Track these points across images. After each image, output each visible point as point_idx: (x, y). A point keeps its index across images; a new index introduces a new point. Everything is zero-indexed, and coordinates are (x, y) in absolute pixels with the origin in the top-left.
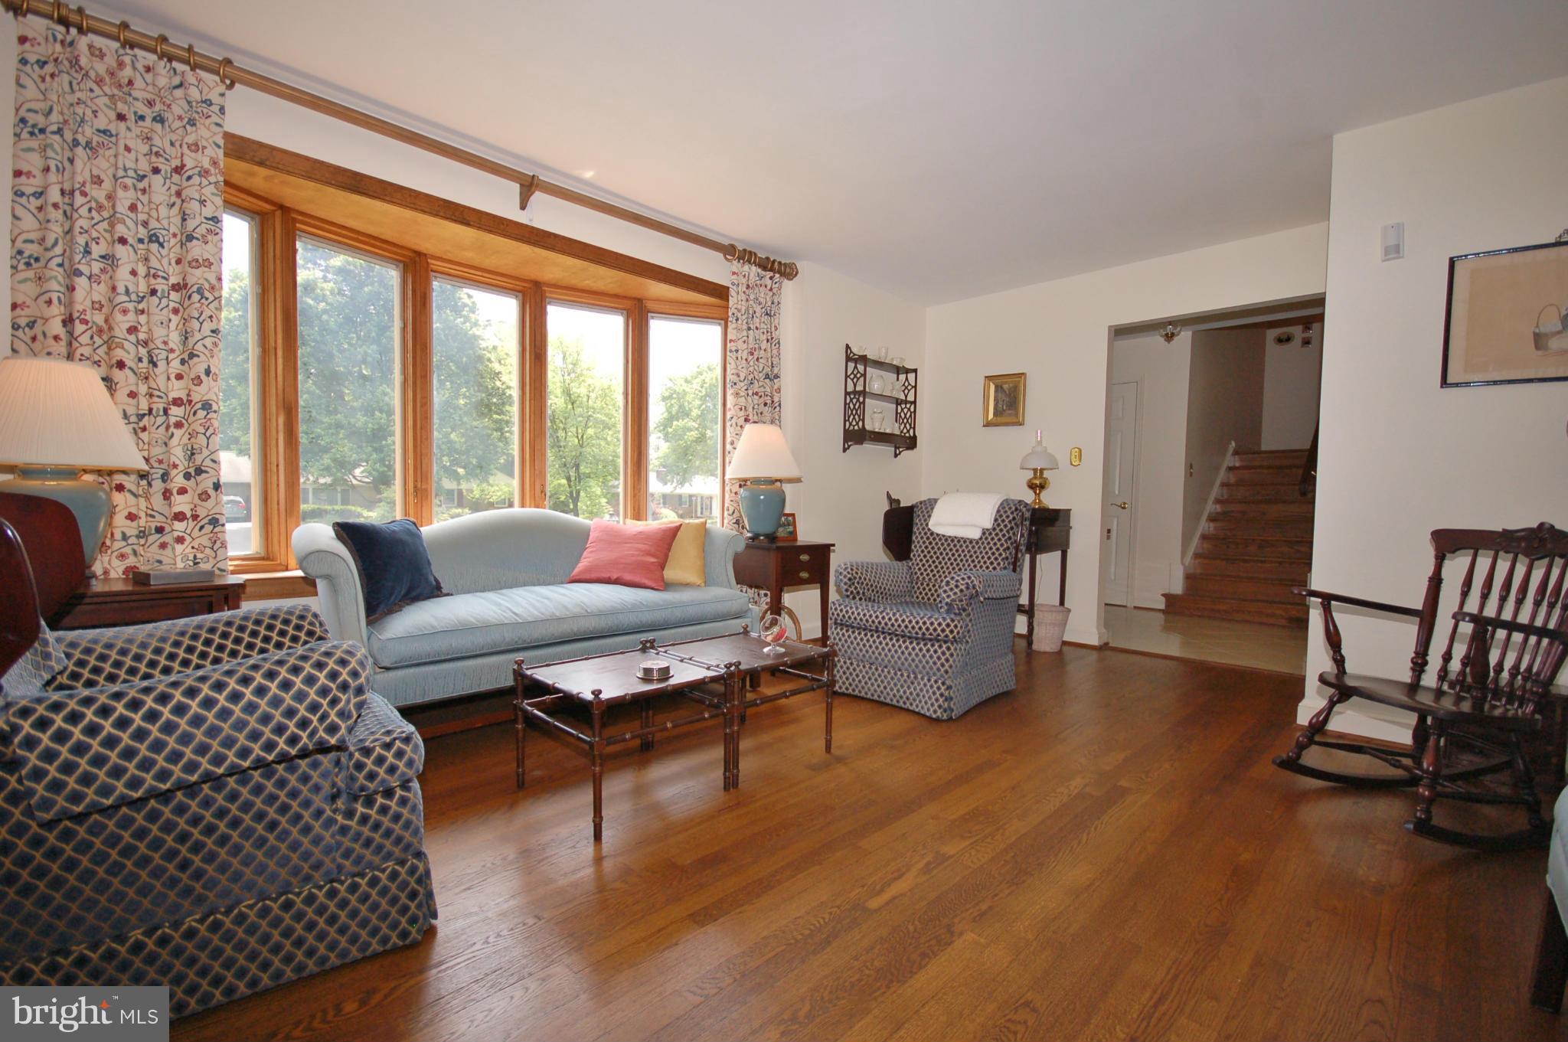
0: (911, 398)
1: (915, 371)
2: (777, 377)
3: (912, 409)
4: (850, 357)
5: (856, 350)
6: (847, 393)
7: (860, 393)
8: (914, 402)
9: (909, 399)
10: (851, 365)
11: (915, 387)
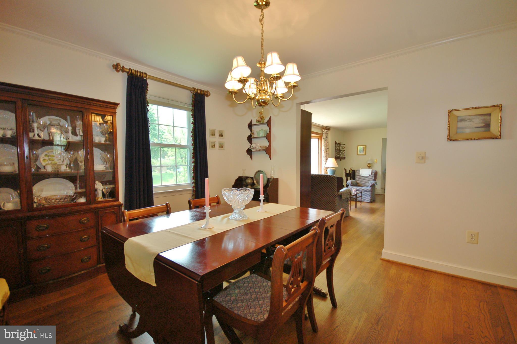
0: (344, 150)
1: (345, 145)
2: (328, 148)
3: (344, 152)
4: (336, 143)
5: (337, 142)
6: (335, 150)
7: (338, 150)
8: (345, 151)
9: (343, 150)
10: (336, 145)
11: (345, 148)
